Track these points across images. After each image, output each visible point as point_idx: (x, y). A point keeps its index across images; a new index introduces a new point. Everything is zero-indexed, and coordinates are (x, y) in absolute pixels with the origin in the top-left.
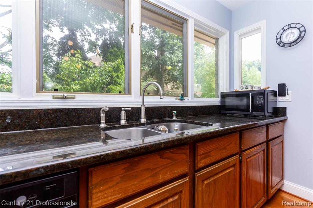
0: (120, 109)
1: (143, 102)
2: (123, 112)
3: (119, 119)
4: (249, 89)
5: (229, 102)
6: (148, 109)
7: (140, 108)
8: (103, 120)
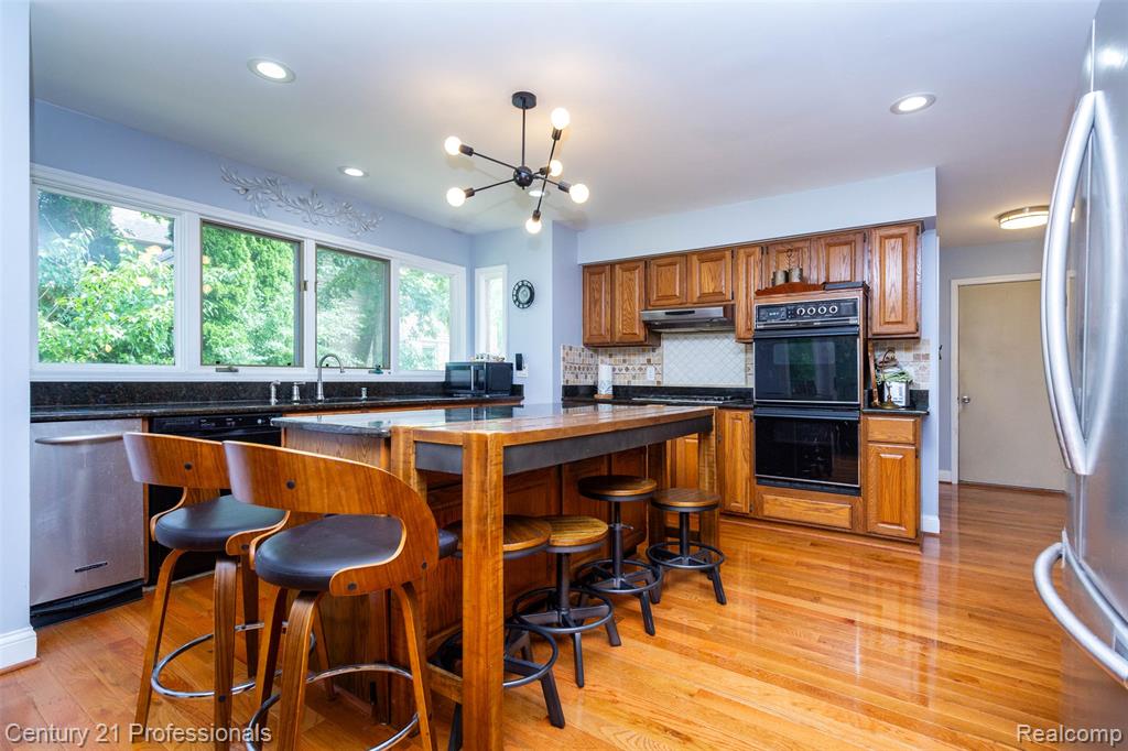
0: (291, 384)
1: (320, 375)
2: (295, 388)
3: (291, 395)
4: (485, 360)
5: (457, 377)
6: (326, 385)
7: (316, 383)
8: (273, 395)
